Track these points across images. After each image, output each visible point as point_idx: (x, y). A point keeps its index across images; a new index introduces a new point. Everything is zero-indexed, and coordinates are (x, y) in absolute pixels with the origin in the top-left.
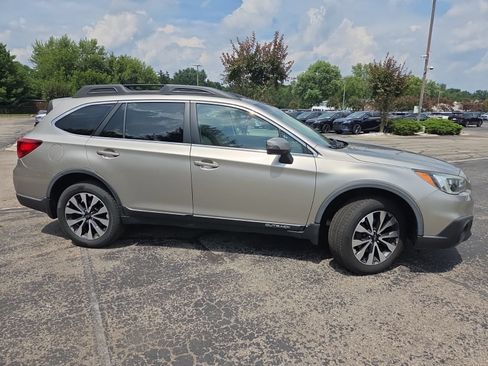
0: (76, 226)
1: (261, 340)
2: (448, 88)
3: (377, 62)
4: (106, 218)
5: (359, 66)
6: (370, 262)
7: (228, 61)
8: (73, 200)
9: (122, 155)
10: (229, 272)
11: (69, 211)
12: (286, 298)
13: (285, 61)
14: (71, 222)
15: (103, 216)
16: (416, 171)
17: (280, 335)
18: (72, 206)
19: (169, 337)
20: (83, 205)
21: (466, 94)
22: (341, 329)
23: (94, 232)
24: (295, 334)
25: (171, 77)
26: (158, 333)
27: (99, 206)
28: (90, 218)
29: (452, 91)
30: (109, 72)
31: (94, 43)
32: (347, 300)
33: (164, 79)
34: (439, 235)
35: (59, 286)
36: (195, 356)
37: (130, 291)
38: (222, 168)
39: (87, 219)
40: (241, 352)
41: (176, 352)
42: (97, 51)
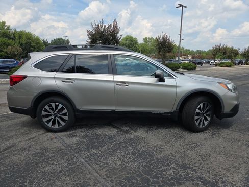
0: (48, 121)
1: (173, 165)
2: (185, 49)
3: (160, 36)
4: (67, 116)
5: (146, 38)
6: (201, 126)
7: (90, 35)
8: (47, 107)
9: (76, 81)
10: (138, 137)
11: (44, 113)
12: (172, 146)
13: (119, 35)
14: (45, 120)
15: (65, 114)
16: (219, 83)
17: (181, 163)
18: (46, 110)
19: (130, 170)
20: (52, 109)
21: (193, 51)
22: (205, 157)
23: (59, 124)
24: (186, 161)
25: (50, 42)
26: (123, 169)
27: (62, 109)
28: (57, 116)
29: (187, 50)
30: (13, 39)
31: (4, 23)
32: (199, 144)
33: (46, 43)
34: (230, 111)
35: (54, 153)
36: (149, 177)
37: (95, 151)
38: (130, 86)
39: (55, 117)
40: (169, 172)
41: (138, 176)
42: (5, 28)
